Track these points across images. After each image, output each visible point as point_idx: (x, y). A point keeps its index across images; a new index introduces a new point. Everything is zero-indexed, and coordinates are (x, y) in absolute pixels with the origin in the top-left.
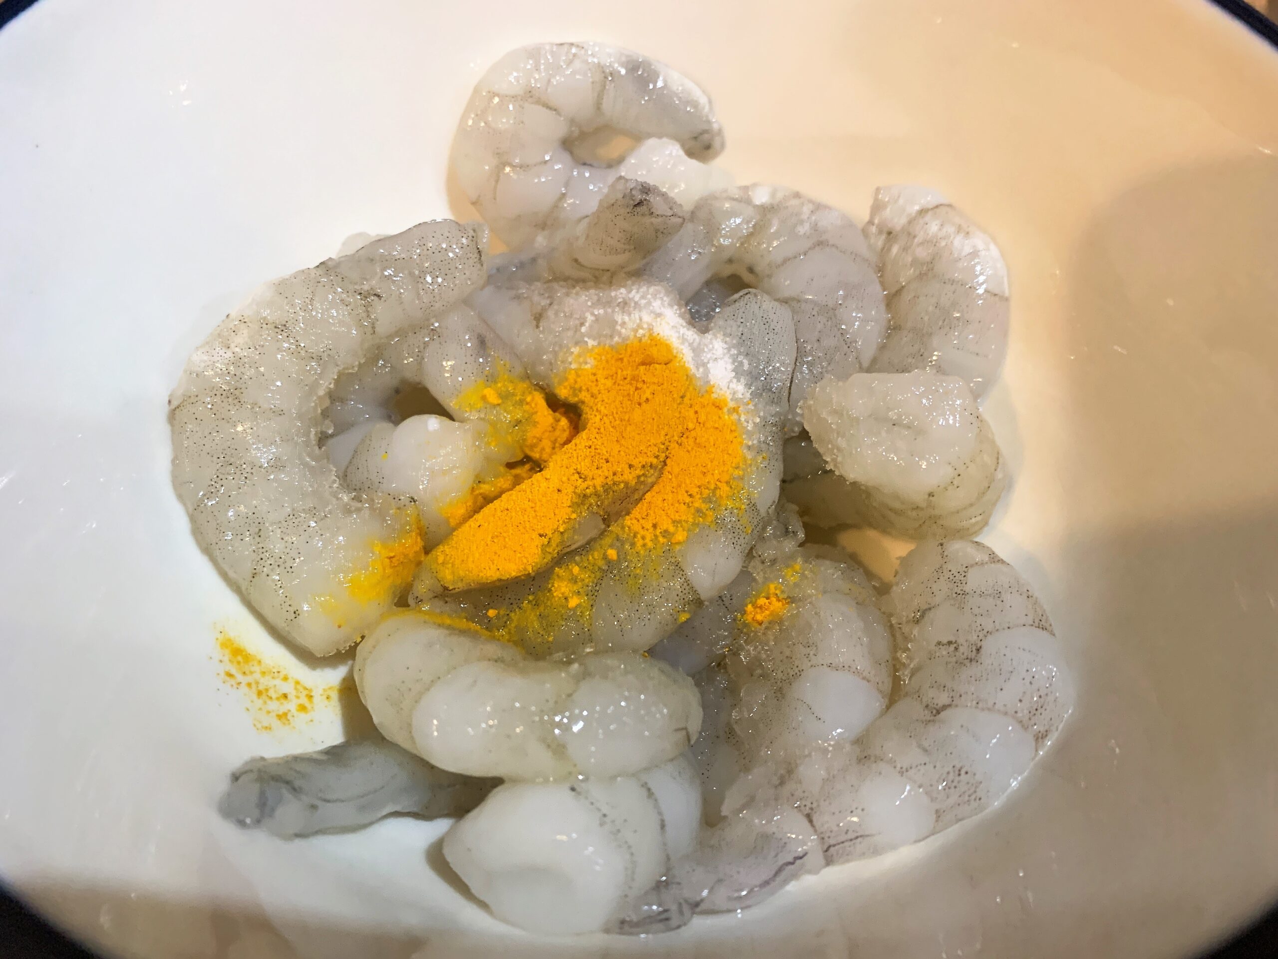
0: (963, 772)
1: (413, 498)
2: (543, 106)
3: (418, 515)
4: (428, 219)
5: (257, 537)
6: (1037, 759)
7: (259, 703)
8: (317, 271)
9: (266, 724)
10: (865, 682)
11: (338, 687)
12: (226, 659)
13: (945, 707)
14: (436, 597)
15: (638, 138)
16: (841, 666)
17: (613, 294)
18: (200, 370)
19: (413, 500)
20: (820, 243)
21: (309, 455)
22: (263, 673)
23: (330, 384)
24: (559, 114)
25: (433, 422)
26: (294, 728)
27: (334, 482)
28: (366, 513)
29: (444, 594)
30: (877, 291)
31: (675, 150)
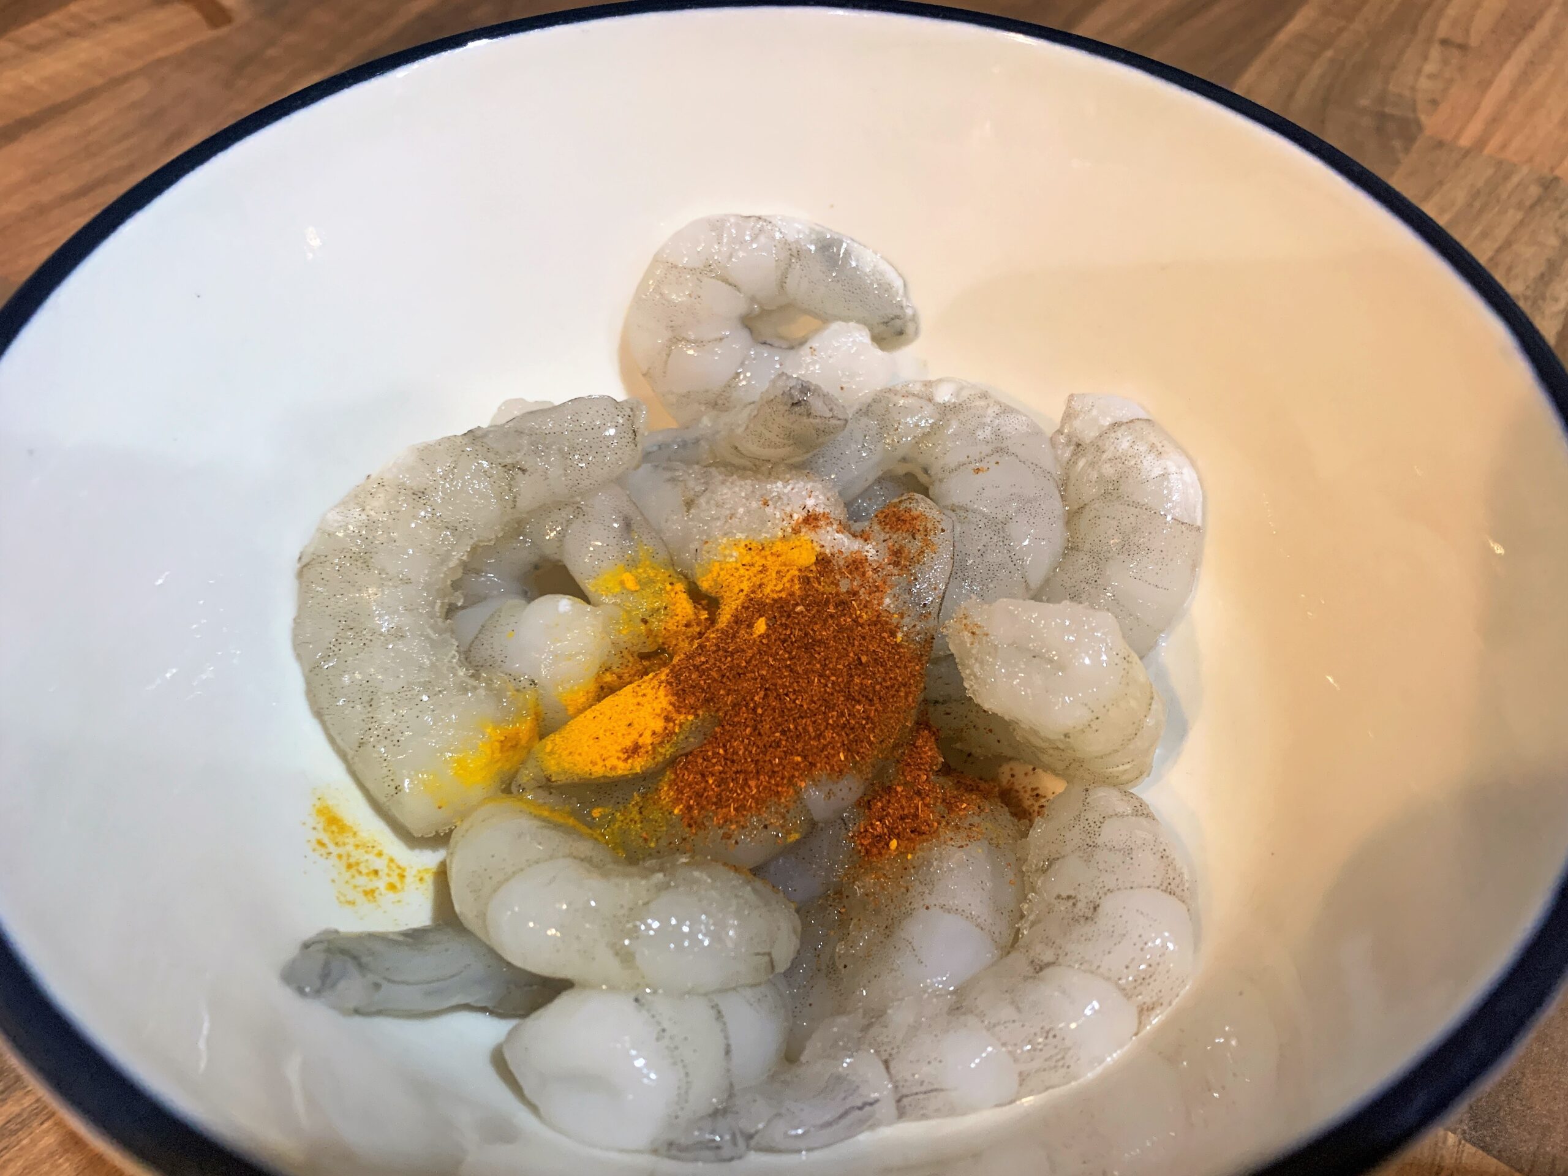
0: (1051, 1035)
1: (534, 682)
2: (723, 281)
3: (537, 699)
4: (585, 394)
5: (367, 705)
6: (1142, 1034)
7: (347, 875)
8: (463, 439)
9: (350, 898)
10: (978, 930)
11: (434, 870)
12: (320, 827)
13: (1049, 965)
14: (540, 787)
15: (826, 319)
16: (954, 909)
17: (769, 486)
18: (332, 530)
19: (533, 683)
20: (999, 450)
21: (432, 627)
22: (357, 846)
23: (463, 556)
24: (739, 290)
25: (565, 604)
26: (379, 906)
27: (454, 657)
28: (482, 692)
29: (547, 785)
30: (1056, 506)
31: (860, 336)
